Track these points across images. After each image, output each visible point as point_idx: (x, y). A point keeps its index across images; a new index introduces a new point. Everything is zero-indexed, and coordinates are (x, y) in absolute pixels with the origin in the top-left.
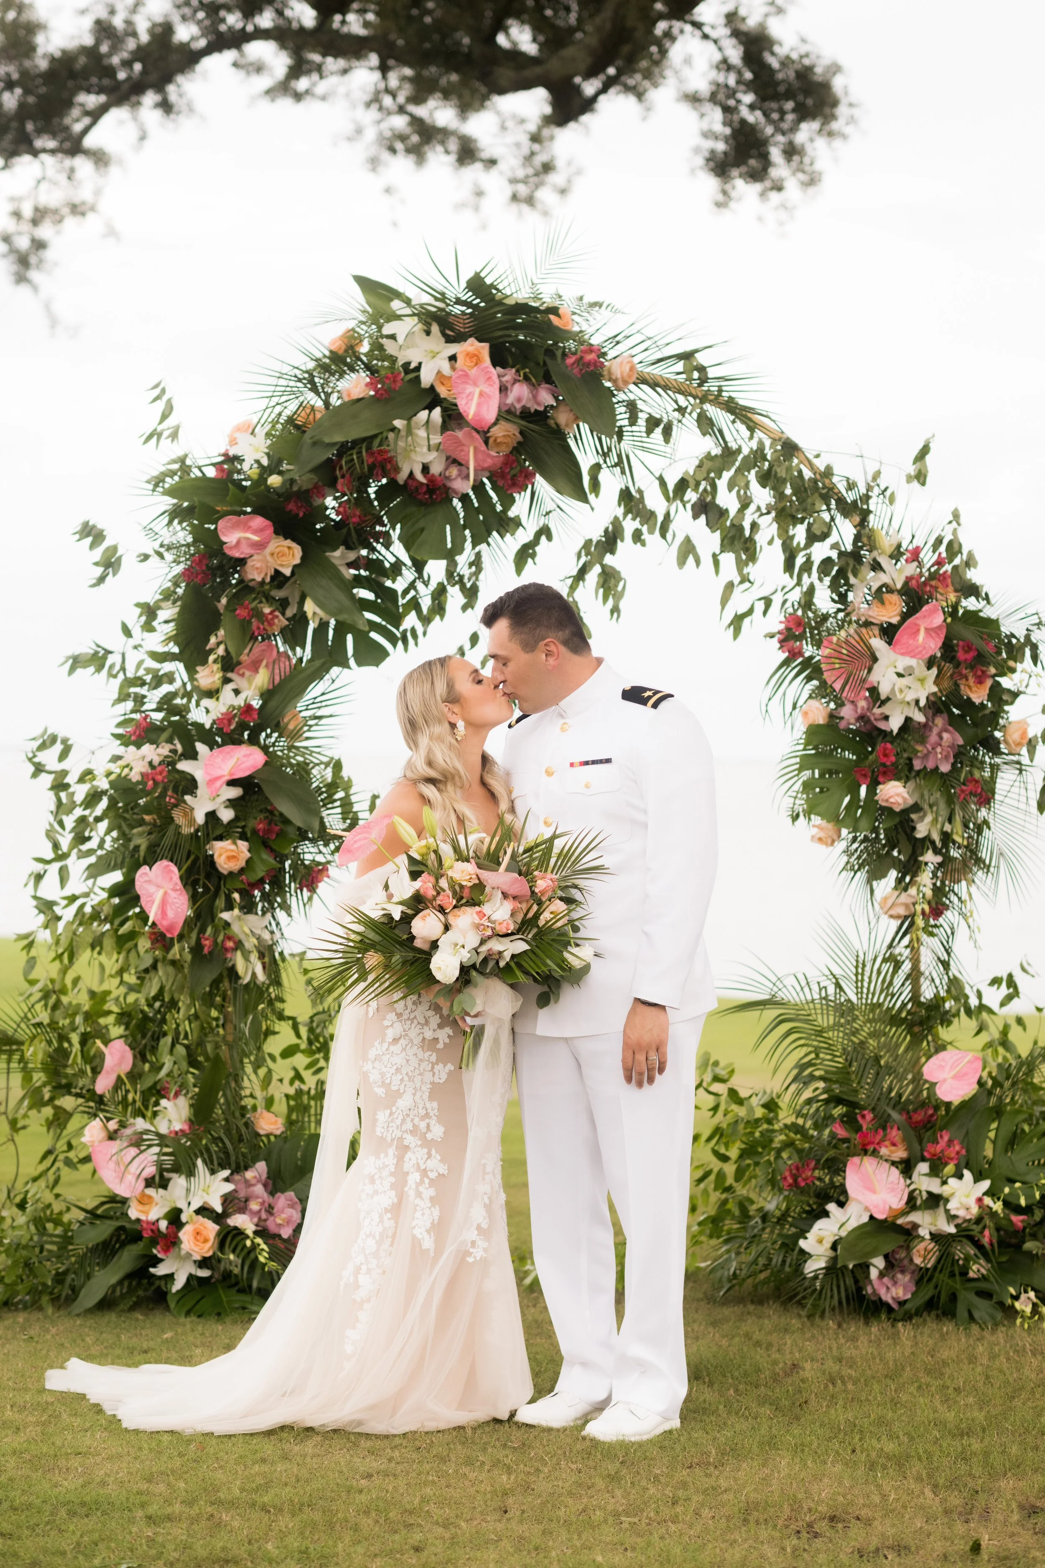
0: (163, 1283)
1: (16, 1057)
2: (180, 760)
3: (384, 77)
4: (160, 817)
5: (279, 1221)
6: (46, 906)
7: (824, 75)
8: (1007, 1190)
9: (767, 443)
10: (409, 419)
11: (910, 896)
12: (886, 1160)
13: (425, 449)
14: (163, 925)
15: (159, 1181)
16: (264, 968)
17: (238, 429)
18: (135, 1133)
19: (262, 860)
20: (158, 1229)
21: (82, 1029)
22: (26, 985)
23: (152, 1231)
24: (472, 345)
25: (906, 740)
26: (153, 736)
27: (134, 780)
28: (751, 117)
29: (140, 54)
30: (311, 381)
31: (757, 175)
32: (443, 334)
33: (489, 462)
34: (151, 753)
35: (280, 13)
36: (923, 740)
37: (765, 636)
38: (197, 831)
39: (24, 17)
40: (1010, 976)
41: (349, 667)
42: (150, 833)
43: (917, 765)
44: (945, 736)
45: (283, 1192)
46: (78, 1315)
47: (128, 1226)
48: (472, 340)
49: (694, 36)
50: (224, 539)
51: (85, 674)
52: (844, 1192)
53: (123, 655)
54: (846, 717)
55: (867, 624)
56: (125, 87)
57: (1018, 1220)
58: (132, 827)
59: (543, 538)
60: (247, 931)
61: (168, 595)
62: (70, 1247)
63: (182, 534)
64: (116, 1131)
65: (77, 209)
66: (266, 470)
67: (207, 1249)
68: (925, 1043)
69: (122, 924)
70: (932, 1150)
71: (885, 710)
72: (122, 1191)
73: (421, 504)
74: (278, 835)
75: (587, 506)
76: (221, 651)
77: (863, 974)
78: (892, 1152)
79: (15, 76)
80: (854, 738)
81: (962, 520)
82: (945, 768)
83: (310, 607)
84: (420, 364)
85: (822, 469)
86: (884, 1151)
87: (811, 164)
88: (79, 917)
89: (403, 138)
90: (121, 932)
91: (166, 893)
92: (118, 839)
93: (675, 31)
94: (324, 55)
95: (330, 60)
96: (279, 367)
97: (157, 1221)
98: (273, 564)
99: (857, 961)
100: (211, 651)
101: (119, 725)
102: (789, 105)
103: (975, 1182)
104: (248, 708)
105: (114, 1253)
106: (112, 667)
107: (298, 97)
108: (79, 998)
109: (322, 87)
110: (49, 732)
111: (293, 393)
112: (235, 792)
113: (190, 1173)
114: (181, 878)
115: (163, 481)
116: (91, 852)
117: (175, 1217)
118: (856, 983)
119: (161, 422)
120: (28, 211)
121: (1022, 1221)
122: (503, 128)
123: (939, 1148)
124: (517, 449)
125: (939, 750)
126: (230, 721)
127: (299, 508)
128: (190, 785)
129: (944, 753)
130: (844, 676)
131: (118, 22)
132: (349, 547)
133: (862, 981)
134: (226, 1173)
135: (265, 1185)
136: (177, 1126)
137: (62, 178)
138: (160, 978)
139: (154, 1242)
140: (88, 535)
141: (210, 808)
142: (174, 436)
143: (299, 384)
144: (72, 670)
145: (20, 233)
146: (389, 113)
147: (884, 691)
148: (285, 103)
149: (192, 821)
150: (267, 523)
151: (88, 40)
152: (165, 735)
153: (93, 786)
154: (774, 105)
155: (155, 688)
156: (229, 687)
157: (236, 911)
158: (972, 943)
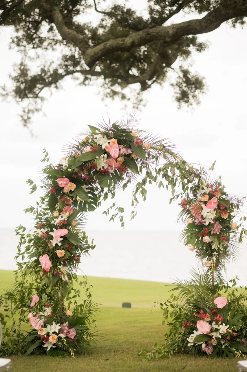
0: (45, 349)
1: (13, 299)
2: (49, 232)
3: (105, 81)
4: (45, 245)
5: (71, 335)
6: (20, 265)
7: (201, 79)
8: (232, 327)
9: (179, 161)
10: (100, 156)
11: (211, 262)
12: (206, 321)
13: (103, 163)
14: (46, 269)
15: (45, 326)
16: (68, 278)
17: (62, 159)
18: (39, 315)
19: (68, 254)
20: (44, 337)
21: (28, 292)
22: (16, 282)
23: (43, 337)
24: (113, 140)
25: (209, 227)
26: (44, 227)
27: (39, 236)
28: (186, 89)
29: (51, 76)
30: (78, 148)
31: (187, 102)
32: (107, 138)
33: (117, 166)
34: (43, 230)
35: (81, 67)
36: (213, 227)
37: (178, 204)
38: (53, 248)
39: (25, 68)
40: (234, 279)
41: (87, 212)
42: (43, 249)
43: (212, 233)
44: (218, 226)
45: (72, 328)
46: (26, 356)
47: (38, 336)
48: (113, 139)
49: (172, 71)
50: (59, 183)
51: (28, 213)
52: (197, 328)
53: (37, 209)
54: (196, 222)
55: (201, 201)
56: (48, 83)
57: (235, 334)
58: (39, 247)
59: (129, 182)
60: (64, 270)
61: (47, 196)
62: (25, 341)
63: (50, 182)
64: (35, 315)
65: (37, 110)
66: (68, 168)
67: (54, 341)
68: (215, 295)
69: (36, 269)
70: (216, 319)
71: (205, 220)
72: (36, 328)
73: (102, 175)
74: (71, 249)
75: (139, 175)
76: (58, 208)
77: (200, 280)
78: (207, 319)
79: (23, 81)
80: (198, 227)
81: (221, 178)
82: (218, 233)
83: (78, 198)
84: (102, 144)
85: (191, 167)
86: (206, 319)
87: (199, 99)
88: (27, 267)
89: (109, 94)
90: (36, 270)
91: (46, 262)
92: (36, 250)
93: (167, 70)
94: (91, 76)
95: (92, 77)
96: (71, 144)
97: (44, 335)
98: (70, 189)
99: (199, 277)
100: (56, 208)
101: (36, 224)
102: (193, 86)
103: (226, 326)
104: (64, 220)
105: (35, 342)
106: (34, 211)
107: (85, 85)
108: (27, 285)
109: (91, 83)
110: (21, 225)
111: (74, 150)
112: (62, 239)
113: (52, 324)
114: (49, 258)
115: (46, 170)
116: (30, 252)
117: (48, 334)
118: (199, 281)
119: (45, 158)
120: (26, 110)
121: (236, 334)
122: (131, 92)
123: (217, 318)
124: (124, 163)
125: (217, 229)
126: (60, 224)
127: (75, 176)
128: (52, 238)
129: (218, 230)
130: (195, 213)
131: (46, 69)
132: (87, 185)
133: (200, 281)
134: (59, 324)
135: (68, 327)
136: (49, 314)
137: (34, 103)
138: (45, 280)
139: (43, 340)
140: (29, 182)
141: (56, 243)
142: (48, 160)
143: (75, 149)
144: (26, 212)
145: (25, 115)
146: (106, 88)
147: (204, 216)
148: (83, 86)
149: (52, 246)
150: (68, 179)
151: (40, 73)
152: (46, 227)
153: (30, 238)
154: (190, 86)
155: (44, 216)
156: (60, 216)
157: (62, 266)
158: (225, 272)
